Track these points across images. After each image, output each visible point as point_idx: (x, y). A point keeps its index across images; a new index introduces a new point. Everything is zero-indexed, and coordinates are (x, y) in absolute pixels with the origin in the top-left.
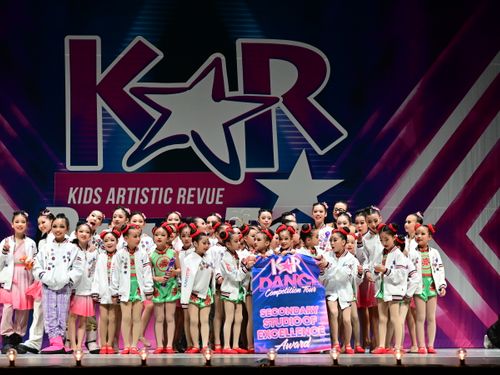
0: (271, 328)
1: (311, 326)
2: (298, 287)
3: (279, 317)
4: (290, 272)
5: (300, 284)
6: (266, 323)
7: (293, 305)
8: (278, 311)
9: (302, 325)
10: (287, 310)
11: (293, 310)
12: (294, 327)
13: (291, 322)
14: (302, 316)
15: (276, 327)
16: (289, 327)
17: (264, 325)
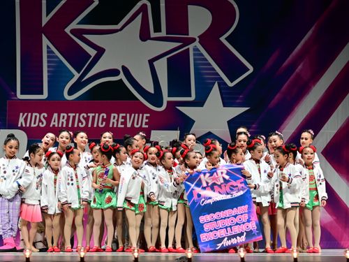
0: (211, 231)
1: (244, 223)
2: (228, 194)
3: (216, 220)
4: (219, 183)
5: (229, 191)
6: (206, 227)
7: (226, 209)
8: (215, 216)
9: (237, 224)
10: (222, 214)
11: (227, 212)
12: (231, 226)
13: (228, 223)
14: (235, 216)
15: (215, 229)
16: (226, 228)
17: (206, 229)
